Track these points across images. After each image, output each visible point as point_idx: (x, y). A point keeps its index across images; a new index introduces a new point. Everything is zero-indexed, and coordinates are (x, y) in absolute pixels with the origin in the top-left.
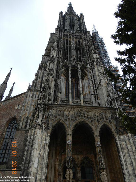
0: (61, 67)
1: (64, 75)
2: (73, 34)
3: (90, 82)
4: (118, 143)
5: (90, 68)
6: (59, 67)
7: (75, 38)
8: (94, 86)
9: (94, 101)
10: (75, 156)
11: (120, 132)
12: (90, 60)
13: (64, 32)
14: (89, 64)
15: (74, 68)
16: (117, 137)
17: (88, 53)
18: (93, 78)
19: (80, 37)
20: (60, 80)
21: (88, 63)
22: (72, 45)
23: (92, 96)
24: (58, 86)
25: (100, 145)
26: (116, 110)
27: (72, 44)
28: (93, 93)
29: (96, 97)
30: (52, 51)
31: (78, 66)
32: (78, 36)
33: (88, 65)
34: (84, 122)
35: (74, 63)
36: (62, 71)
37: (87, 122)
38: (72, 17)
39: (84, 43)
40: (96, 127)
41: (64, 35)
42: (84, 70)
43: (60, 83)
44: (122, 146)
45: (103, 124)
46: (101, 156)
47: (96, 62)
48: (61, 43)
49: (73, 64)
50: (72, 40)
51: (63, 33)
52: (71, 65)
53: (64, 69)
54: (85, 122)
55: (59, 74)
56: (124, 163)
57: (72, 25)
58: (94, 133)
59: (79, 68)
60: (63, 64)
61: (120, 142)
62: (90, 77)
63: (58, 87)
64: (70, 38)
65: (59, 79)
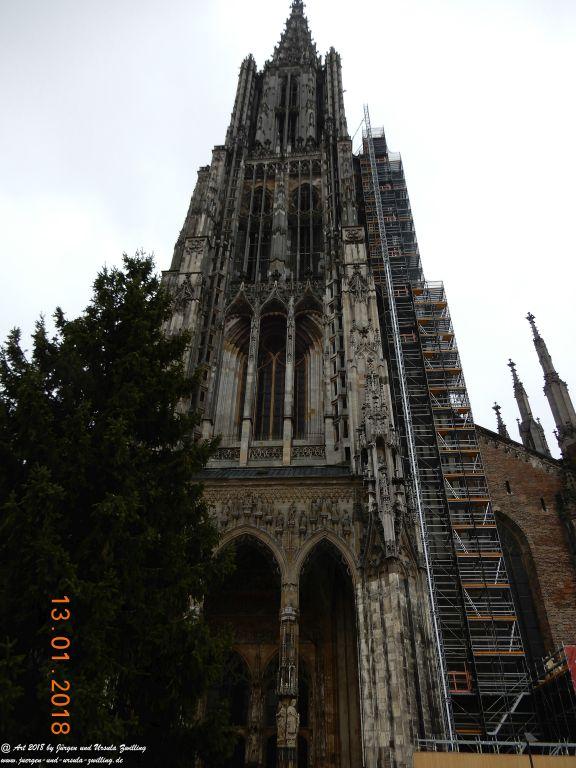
0: (220, 315)
1: (236, 345)
2: (283, 158)
3: (327, 364)
4: (361, 608)
5: (332, 307)
6: (214, 316)
7: (290, 176)
8: (338, 380)
9: (330, 443)
10: (250, 650)
11: (371, 567)
12: (334, 272)
13: (250, 157)
14: (330, 287)
15: (271, 314)
16: (359, 586)
17: (332, 242)
18: (337, 349)
19: (311, 167)
20: (214, 369)
21: (328, 283)
22: (276, 209)
23: (329, 421)
24: (203, 394)
25: (293, 618)
26: (370, 488)
27: (275, 206)
28: (330, 409)
29: (341, 425)
30: (187, 258)
31: (287, 301)
32: (305, 163)
33: (328, 291)
34: (252, 537)
35: (273, 291)
36: (226, 329)
37: (262, 537)
38: (292, 76)
39: (325, 193)
40: (291, 552)
41: (249, 171)
42: (311, 315)
43: (212, 382)
44: (371, 616)
45: (316, 540)
46: (288, 655)
47: (350, 284)
48: (231, 212)
49: (269, 298)
50: (276, 191)
51: (242, 163)
52: (261, 303)
53: (233, 322)
54: (255, 539)
55: (210, 347)
56: (365, 675)
57: (287, 117)
58: (280, 576)
59: (291, 311)
60: (230, 301)
61: (367, 601)
62: (327, 343)
63: (202, 399)
64: (272, 178)
65: (210, 368)
